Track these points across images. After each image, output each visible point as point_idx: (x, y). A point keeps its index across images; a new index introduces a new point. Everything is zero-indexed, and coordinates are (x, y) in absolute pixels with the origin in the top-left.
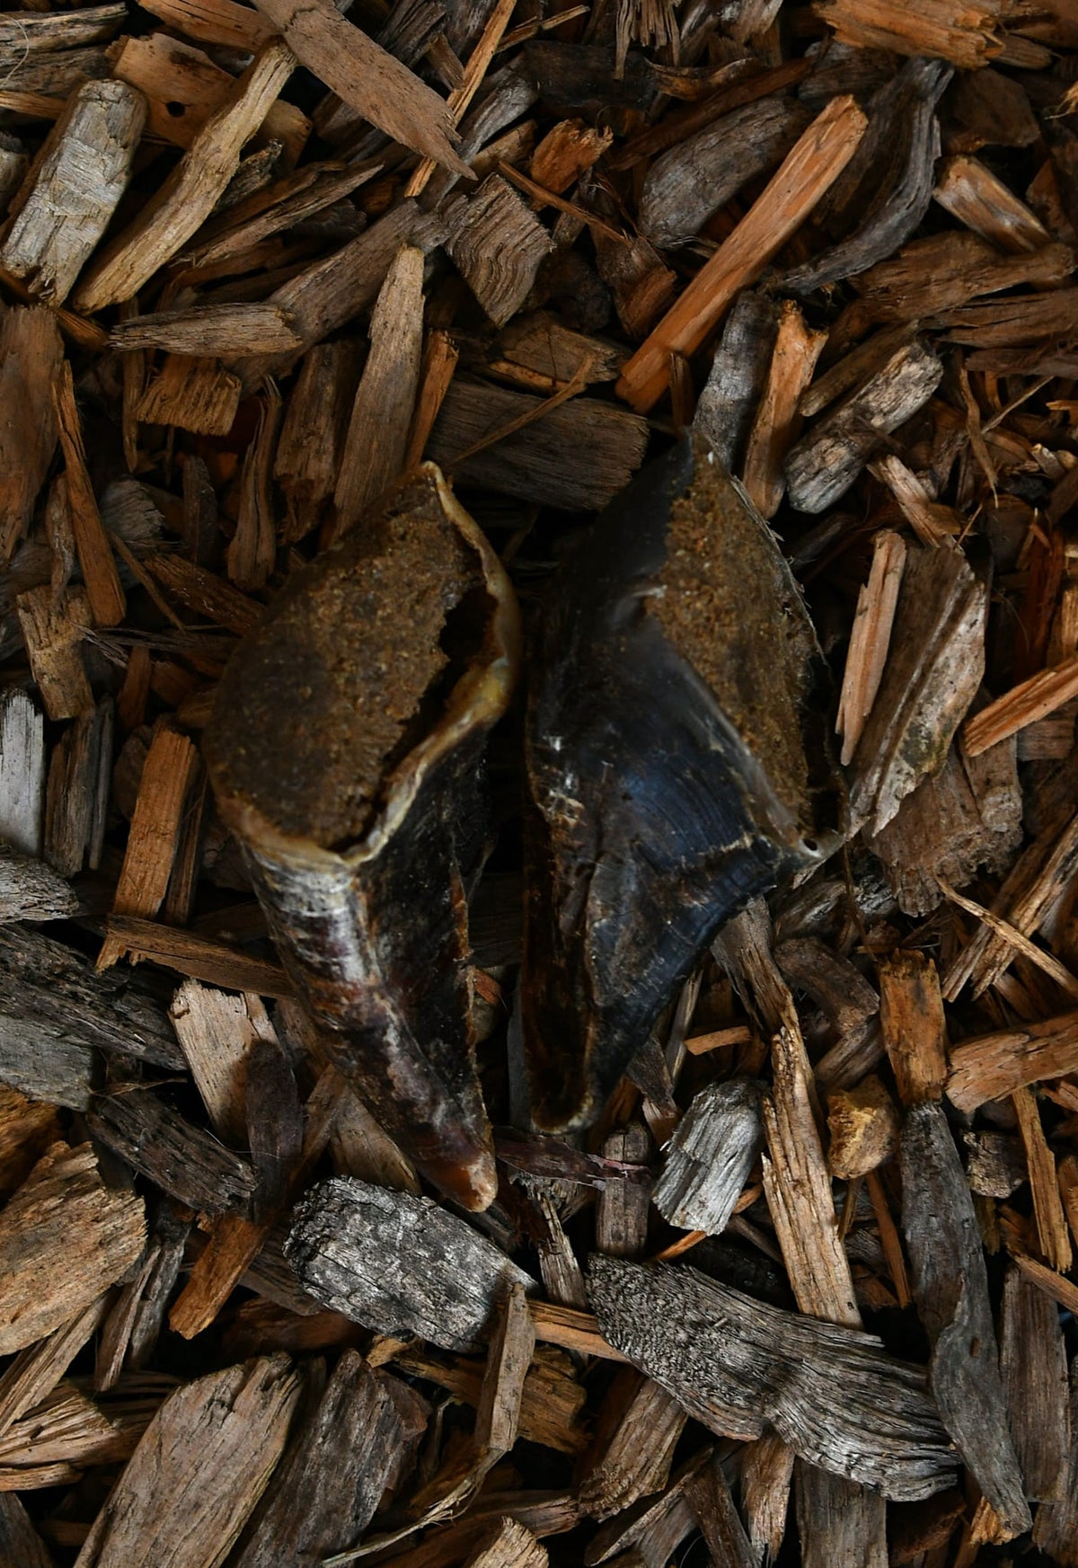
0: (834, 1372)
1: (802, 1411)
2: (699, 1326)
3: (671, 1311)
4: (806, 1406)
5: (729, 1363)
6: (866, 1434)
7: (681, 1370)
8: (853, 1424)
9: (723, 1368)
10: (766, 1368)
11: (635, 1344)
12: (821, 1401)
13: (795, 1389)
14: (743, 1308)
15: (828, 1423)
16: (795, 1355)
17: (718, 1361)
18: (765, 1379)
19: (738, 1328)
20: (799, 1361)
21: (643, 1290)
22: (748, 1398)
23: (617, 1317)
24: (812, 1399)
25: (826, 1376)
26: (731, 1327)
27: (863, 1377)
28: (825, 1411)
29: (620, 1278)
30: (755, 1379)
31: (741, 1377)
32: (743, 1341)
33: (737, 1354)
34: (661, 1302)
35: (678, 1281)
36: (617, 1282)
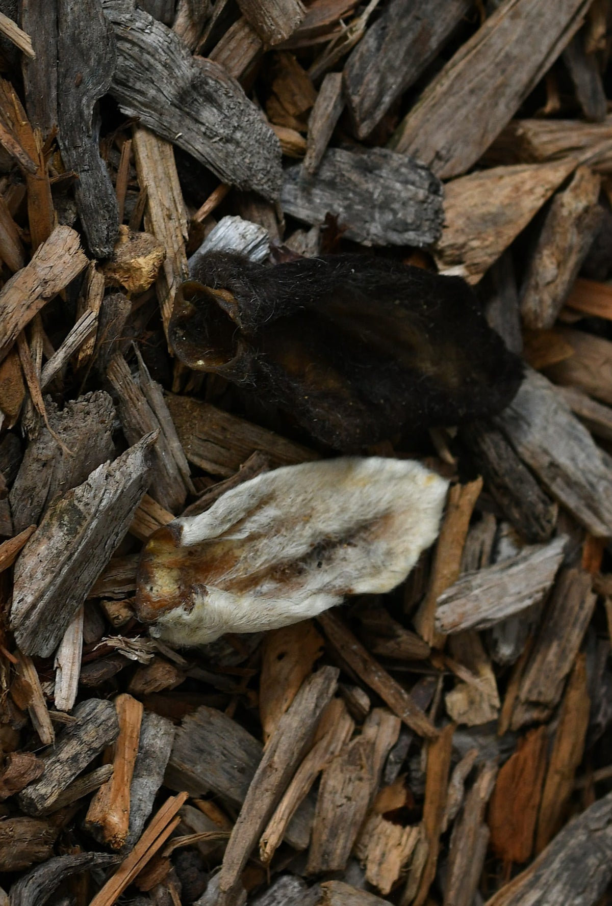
0: (152, 92)
1: (179, 67)
2: (228, 140)
3: (242, 153)
4: (176, 71)
5: (215, 110)
6: (143, 45)
7: (242, 110)
8: (149, 53)
9: (219, 107)
10: (193, 102)
11: (265, 134)
12: (166, 73)
13: (181, 84)
14: (198, 147)
15: (164, 57)
16: (173, 108)
17: (222, 113)
18: (195, 96)
19: (205, 133)
20: (173, 104)
21: (256, 171)
22: (207, 84)
23: (272, 155)
24: (171, 75)
25: (159, 90)
26: (209, 135)
27: (138, 85)
28: (165, 65)
29: (266, 183)
30: (201, 96)
31: (210, 99)
32: (203, 124)
33: (209, 115)
34: (247, 161)
35: (235, 174)
36: (269, 180)
